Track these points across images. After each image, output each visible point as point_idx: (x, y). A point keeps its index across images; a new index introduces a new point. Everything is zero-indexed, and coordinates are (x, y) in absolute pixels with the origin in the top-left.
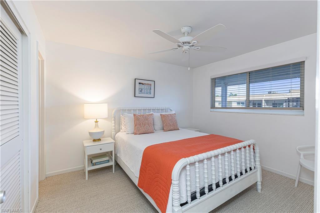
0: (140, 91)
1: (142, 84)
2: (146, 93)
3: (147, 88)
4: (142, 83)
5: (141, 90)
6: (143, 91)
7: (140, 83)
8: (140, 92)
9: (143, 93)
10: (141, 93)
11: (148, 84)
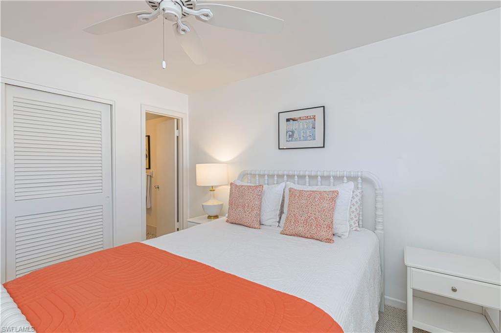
0: (290, 136)
1: (294, 120)
2: (302, 138)
3: (305, 126)
4: (291, 119)
5: (291, 133)
6: (296, 135)
7: (288, 120)
8: (290, 139)
9: (296, 140)
10: (292, 141)
11: (307, 118)
